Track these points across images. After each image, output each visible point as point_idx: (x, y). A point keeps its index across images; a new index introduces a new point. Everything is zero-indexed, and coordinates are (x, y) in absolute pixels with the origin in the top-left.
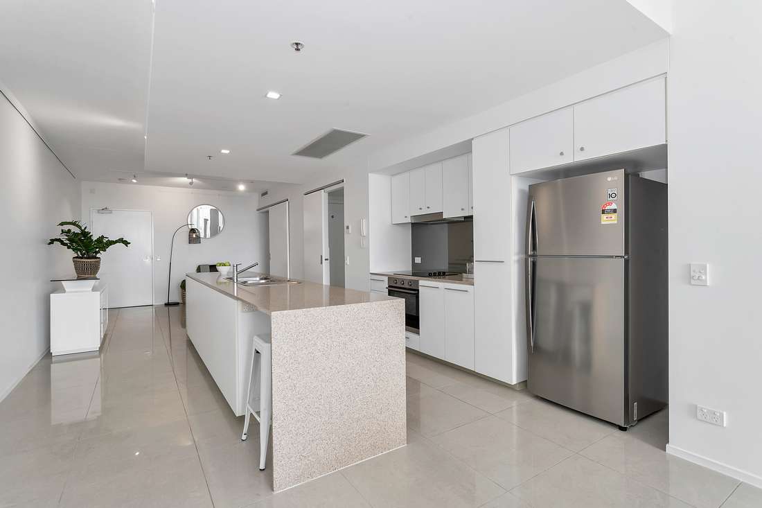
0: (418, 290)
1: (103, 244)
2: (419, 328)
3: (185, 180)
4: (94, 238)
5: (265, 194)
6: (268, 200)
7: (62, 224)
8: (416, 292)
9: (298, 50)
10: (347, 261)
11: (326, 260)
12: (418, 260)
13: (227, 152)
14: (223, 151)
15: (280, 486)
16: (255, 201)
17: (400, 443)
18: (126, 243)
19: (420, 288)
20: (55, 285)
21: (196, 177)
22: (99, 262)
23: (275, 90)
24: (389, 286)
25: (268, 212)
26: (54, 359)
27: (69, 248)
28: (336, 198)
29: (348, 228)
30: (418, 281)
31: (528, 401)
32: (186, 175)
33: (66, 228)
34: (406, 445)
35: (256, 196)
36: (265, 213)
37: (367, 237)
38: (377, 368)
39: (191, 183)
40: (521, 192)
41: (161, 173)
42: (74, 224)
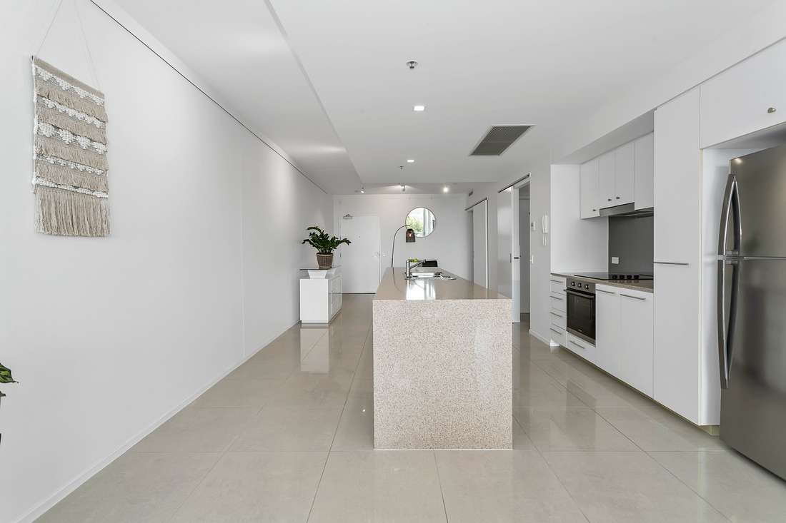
0: (594, 295)
1: (335, 243)
2: (595, 339)
3: (399, 187)
4: (330, 239)
5: (471, 194)
6: (475, 199)
7: (308, 229)
8: (593, 297)
9: (412, 67)
10: (532, 261)
11: (515, 258)
12: (615, 260)
13: (412, 161)
14: (409, 161)
15: (380, 445)
16: (463, 201)
17: (504, 446)
18: (348, 242)
19: (597, 293)
20: (304, 272)
21: (407, 184)
22: (332, 257)
23: (419, 103)
24: (568, 289)
25: (472, 211)
26: (303, 325)
27: (314, 246)
28: (524, 192)
29: (532, 226)
30: (594, 285)
31: (720, 452)
32: (399, 184)
33: (312, 231)
34: (511, 450)
35: (464, 197)
36: (470, 211)
37: (548, 235)
38: (477, 364)
39: (404, 190)
40: (720, 169)
41: (379, 183)
42: (316, 228)
